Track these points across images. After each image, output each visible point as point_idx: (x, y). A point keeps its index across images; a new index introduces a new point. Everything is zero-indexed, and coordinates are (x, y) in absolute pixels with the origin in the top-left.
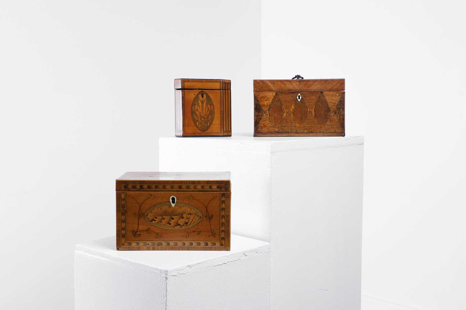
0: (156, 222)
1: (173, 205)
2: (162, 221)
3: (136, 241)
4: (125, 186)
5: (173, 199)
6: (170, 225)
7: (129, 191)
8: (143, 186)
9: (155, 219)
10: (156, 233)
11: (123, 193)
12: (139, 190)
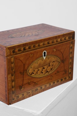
0: (34, 74)
1: (44, 58)
2: (38, 72)
3: (21, 93)
4: (13, 51)
5: (45, 53)
6: (42, 74)
7: (16, 54)
8: (25, 47)
9: (34, 72)
10: (34, 82)
11: (12, 57)
12: (23, 52)
